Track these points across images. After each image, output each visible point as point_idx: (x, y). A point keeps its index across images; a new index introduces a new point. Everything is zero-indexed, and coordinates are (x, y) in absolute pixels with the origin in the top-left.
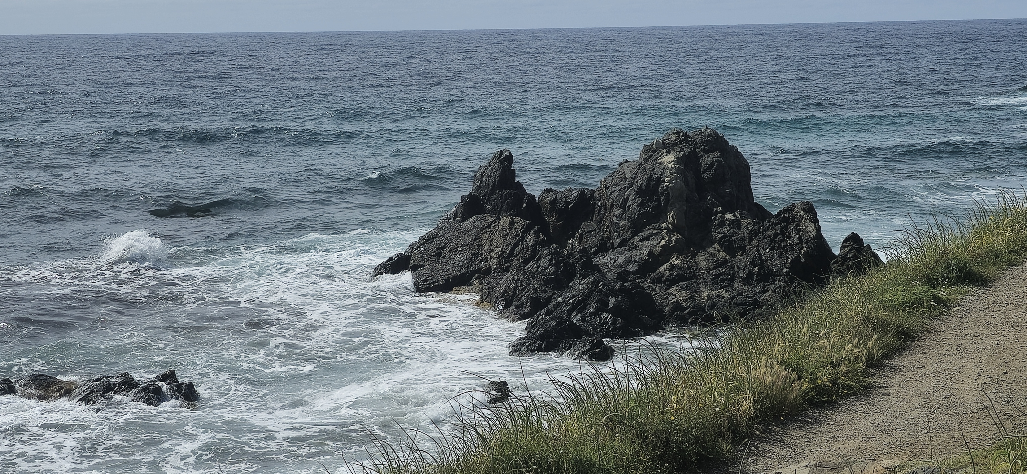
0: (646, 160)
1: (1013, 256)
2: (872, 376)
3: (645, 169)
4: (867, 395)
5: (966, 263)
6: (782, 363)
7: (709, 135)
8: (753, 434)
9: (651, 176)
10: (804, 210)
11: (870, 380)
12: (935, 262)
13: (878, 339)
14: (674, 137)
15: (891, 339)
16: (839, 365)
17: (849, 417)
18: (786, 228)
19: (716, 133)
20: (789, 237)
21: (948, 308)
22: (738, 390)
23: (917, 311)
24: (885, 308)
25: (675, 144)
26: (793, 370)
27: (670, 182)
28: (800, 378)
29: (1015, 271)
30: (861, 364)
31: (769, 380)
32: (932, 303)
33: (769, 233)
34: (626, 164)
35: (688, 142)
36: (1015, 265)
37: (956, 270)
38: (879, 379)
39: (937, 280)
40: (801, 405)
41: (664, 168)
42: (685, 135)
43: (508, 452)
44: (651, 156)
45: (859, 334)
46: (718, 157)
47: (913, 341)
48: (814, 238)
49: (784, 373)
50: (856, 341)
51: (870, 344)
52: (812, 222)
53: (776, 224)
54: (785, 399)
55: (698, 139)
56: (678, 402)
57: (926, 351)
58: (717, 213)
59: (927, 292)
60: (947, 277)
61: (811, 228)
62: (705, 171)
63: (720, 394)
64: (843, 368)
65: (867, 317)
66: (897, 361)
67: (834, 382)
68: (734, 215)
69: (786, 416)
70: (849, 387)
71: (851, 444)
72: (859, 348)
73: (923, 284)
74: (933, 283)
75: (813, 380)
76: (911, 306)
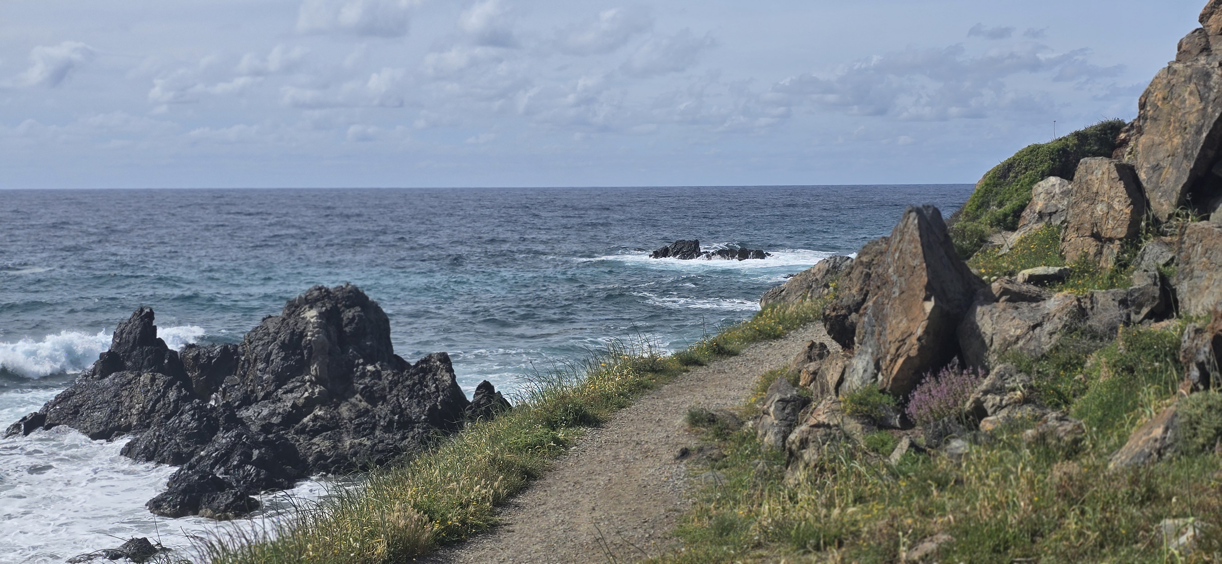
0: (289, 315)
1: (622, 399)
2: (498, 514)
3: (288, 324)
4: (493, 533)
5: (581, 406)
6: (415, 506)
7: (350, 291)
9: (294, 331)
10: (440, 360)
11: (497, 518)
12: (554, 406)
13: (504, 479)
14: (316, 293)
15: (515, 479)
16: (468, 506)
17: (477, 554)
18: (424, 377)
19: (357, 290)
20: (427, 386)
21: (567, 448)
22: (372, 534)
23: (539, 452)
24: (510, 451)
25: (316, 300)
26: (425, 513)
27: (312, 336)
28: (431, 520)
29: (624, 412)
30: (488, 504)
31: (402, 523)
32: (552, 444)
33: (408, 383)
34: (270, 320)
35: (329, 298)
36: (624, 407)
37: (572, 413)
38: (504, 517)
39: (556, 422)
40: (433, 545)
41: (307, 323)
42: (327, 290)
44: (294, 312)
45: (486, 476)
46: (359, 311)
47: (536, 480)
48: (450, 386)
49: (416, 516)
50: (483, 482)
51: (496, 484)
52: (447, 371)
53: (415, 375)
54: (418, 540)
55: (340, 295)
56: (315, 549)
57: (546, 489)
58: (358, 365)
59: (548, 434)
60: (565, 420)
61: (447, 377)
62: (346, 325)
63: (356, 540)
65: (494, 460)
66: (521, 500)
67: (463, 522)
68: (375, 367)
69: (419, 557)
70: (477, 526)
72: (486, 488)
73: (544, 427)
74: (552, 425)
75: (443, 521)
76: (533, 447)
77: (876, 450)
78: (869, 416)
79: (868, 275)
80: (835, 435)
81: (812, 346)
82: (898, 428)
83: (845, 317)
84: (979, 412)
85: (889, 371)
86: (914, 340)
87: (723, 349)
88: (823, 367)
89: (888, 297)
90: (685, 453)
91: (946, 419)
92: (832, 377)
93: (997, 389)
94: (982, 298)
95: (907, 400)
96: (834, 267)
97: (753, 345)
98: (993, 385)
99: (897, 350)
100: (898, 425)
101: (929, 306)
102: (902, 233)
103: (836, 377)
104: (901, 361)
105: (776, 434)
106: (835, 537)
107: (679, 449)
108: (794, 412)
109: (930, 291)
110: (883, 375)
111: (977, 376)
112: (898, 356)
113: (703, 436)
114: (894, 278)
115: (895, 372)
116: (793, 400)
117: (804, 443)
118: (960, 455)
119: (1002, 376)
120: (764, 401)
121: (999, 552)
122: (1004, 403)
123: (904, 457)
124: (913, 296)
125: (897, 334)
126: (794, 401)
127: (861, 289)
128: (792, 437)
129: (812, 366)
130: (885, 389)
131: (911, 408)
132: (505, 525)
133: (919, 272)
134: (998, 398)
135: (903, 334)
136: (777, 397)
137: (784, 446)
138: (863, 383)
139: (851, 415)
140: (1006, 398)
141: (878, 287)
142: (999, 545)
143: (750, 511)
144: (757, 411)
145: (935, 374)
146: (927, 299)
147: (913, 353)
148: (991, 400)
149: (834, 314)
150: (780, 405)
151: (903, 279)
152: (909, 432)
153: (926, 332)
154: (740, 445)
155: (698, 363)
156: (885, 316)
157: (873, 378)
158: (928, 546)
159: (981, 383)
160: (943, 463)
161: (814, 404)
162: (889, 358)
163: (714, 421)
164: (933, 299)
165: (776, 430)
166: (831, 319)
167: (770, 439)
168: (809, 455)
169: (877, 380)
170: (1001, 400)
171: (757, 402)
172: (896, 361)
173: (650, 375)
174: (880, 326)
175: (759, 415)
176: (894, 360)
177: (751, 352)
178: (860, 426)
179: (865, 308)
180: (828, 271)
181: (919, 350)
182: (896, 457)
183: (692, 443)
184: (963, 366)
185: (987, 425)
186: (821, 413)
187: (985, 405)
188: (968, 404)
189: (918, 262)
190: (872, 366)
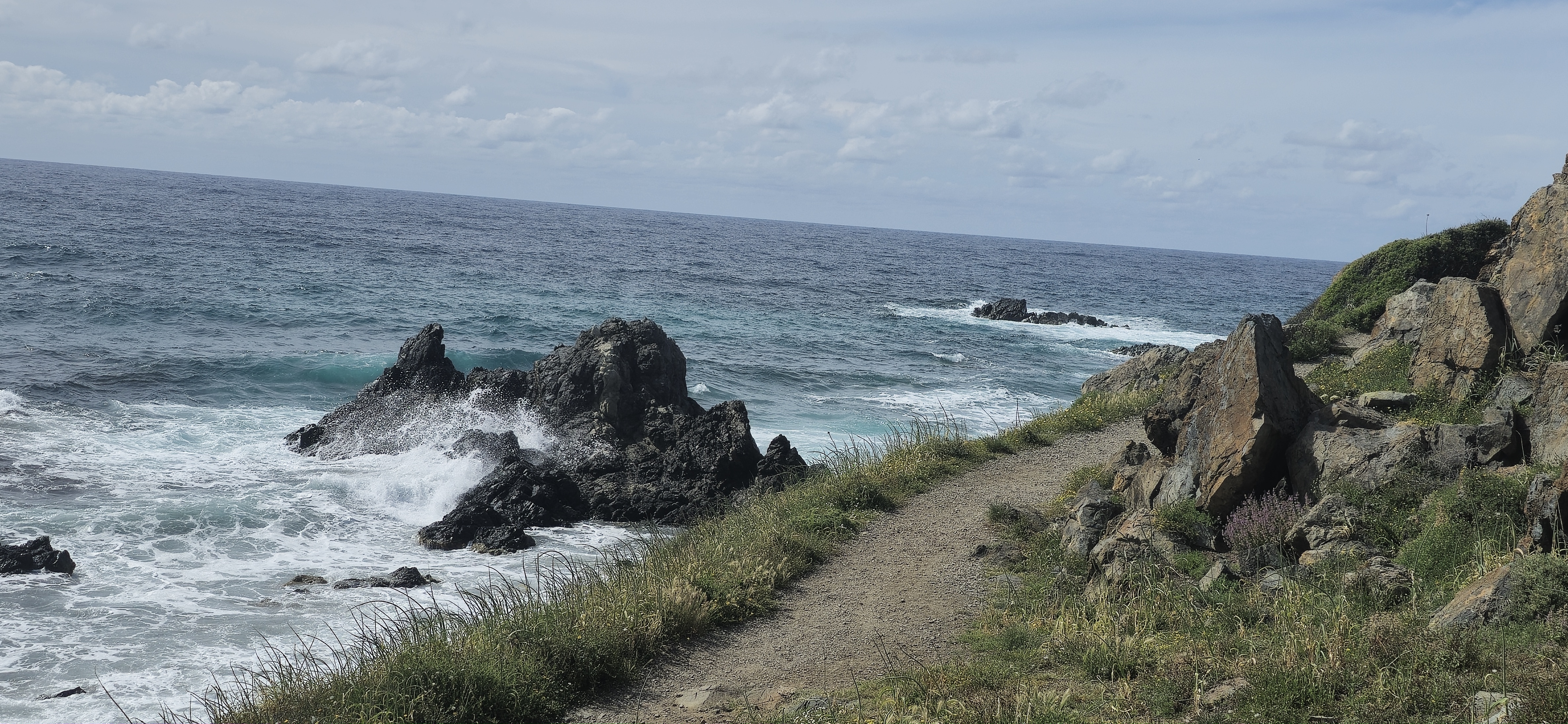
0: (582, 346)
1: (921, 484)
2: (779, 598)
3: (580, 355)
4: (772, 617)
5: (876, 489)
6: (693, 584)
7: (648, 327)
8: (659, 654)
9: (586, 363)
10: (735, 409)
11: (777, 602)
12: (848, 486)
13: (787, 561)
14: (612, 325)
16: (748, 587)
17: (753, 639)
18: (717, 426)
19: (655, 326)
20: (719, 435)
21: (857, 532)
22: (648, 608)
23: (827, 534)
24: (797, 529)
25: (613, 332)
26: (704, 591)
27: (605, 371)
28: (709, 599)
29: (922, 499)
30: (769, 586)
31: (679, 599)
32: (842, 527)
33: (700, 429)
34: (562, 349)
35: (626, 332)
36: (922, 493)
37: (867, 494)
38: (785, 602)
39: (849, 503)
40: (709, 625)
41: (600, 356)
42: (624, 324)
43: (408, 667)
44: (588, 343)
45: (770, 556)
46: (655, 349)
47: (821, 564)
48: (743, 438)
49: (694, 594)
50: (767, 562)
51: (780, 566)
52: (742, 421)
53: (707, 421)
54: (694, 619)
55: (636, 330)
56: (588, 619)
57: (832, 575)
58: (650, 405)
59: (838, 515)
60: (859, 501)
61: (741, 427)
62: (641, 362)
63: (630, 613)
64: (751, 590)
65: (779, 539)
66: (804, 584)
67: (742, 603)
68: (666, 409)
69: (694, 637)
70: (756, 609)
71: (751, 669)
72: (768, 569)
73: (836, 506)
74: (844, 505)
75: (722, 601)
76: (822, 528)
77: (1186, 572)
78: (1182, 534)
79: (1198, 381)
80: (1143, 552)
81: (1132, 446)
82: (1213, 550)
83: (1169, 421)
84: (1301, 544)
85: (1208, 488)
86: (1238, 458)
87: (1035, 437)
88: (1140, 474)
89: (1216, 409)
90: (982, 551)
91: (1264, 546)
92: (1148, 486)
93: (1323, 521)
94: (1317, 419)
95: (1225, 522)
96: (1166, 358)
97: (1069, 436)
98: (1319, 516)
99: (1220, 467)
100: (1213, 547)
101: (1258, 424)
102: (1237, 343)
103: (1152, 486)
104: (1222, 479)
105: (1081, 541)
106: (1129, 667)
107: (977, 545)
108: (1103, 520)
109: (1261, 408)
110: (1201, 491)
111: (1303, 503)
112: (1220, 474)
113: (1004, 534)
114: (1224, 389)
115: (1215, 490)
116: (1104, 505)
117: (1109, 557)
118: (1273, 591)
119: (1329, 509)
120: (1073, 502)
121: (1299, 706)
122: (1329, 536)
123: (1215, 586)
124: (1242, 411)
125: (1221, 450)
126: (1104, 507)
127: (1189, 395)
128: (1096, 549)
129: (1128, 470)
130: (1202, 507)
131: (1229, 531)
132: (785, 610)
133: (1250, 387)
134: (1323, 531)
135: (1226, 451)
136: (1086, 501)
137: (1088, 555)
138: (1180, 497)
139: (1163, 531)
140: (1332, 531)
141: (1206, 397)
142: (1299, 699)
143: (1044, 623)
144: (1064, 511)
145: (1258, 497)
146: (1257, 416)
147: (1237, 472)
148: (1315, 533)
149: (1157, 417)
150: (1089, 511)
151: (1233, 391)
152: (1223, 555)
153: (1251, 452)
154: (1042, 548)
155: (1007, 451)
156: (1209, 430)
157: (1191, 493)
158: (1226, 690)
159: (1306, 512)
160: (1254, 596)
161: (1124, 514)
162: (1209, 474)
163: (1016, 518)
164: (1263, 417)
165: (1082, 536)
166: (1153, 422)
167: (1075, 546)
168: (1113, 570)
169: (1195, 496)
170: (1326, 534)
171: (1066, 501)
172: (1217, 479)
173: (953, 459)
174: (1204, 439)
175: (1065, 517)
176: (1214, 478)
177: (1065, 443)
178: (1170, 545)
179: (1190, 418)
180: (1159, 361)
181: (1242, 470)
182: (1206, 583)
183: (991, 541)
184: (1289, 491)
185: (1307, 559)
186: (1131, 526)
187: (1307, 536)
188: (1290, 533)
189: (1251, 375)
190: (1190, 480)
